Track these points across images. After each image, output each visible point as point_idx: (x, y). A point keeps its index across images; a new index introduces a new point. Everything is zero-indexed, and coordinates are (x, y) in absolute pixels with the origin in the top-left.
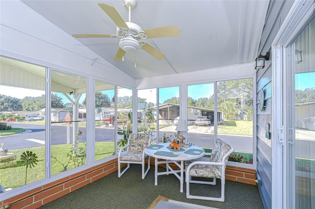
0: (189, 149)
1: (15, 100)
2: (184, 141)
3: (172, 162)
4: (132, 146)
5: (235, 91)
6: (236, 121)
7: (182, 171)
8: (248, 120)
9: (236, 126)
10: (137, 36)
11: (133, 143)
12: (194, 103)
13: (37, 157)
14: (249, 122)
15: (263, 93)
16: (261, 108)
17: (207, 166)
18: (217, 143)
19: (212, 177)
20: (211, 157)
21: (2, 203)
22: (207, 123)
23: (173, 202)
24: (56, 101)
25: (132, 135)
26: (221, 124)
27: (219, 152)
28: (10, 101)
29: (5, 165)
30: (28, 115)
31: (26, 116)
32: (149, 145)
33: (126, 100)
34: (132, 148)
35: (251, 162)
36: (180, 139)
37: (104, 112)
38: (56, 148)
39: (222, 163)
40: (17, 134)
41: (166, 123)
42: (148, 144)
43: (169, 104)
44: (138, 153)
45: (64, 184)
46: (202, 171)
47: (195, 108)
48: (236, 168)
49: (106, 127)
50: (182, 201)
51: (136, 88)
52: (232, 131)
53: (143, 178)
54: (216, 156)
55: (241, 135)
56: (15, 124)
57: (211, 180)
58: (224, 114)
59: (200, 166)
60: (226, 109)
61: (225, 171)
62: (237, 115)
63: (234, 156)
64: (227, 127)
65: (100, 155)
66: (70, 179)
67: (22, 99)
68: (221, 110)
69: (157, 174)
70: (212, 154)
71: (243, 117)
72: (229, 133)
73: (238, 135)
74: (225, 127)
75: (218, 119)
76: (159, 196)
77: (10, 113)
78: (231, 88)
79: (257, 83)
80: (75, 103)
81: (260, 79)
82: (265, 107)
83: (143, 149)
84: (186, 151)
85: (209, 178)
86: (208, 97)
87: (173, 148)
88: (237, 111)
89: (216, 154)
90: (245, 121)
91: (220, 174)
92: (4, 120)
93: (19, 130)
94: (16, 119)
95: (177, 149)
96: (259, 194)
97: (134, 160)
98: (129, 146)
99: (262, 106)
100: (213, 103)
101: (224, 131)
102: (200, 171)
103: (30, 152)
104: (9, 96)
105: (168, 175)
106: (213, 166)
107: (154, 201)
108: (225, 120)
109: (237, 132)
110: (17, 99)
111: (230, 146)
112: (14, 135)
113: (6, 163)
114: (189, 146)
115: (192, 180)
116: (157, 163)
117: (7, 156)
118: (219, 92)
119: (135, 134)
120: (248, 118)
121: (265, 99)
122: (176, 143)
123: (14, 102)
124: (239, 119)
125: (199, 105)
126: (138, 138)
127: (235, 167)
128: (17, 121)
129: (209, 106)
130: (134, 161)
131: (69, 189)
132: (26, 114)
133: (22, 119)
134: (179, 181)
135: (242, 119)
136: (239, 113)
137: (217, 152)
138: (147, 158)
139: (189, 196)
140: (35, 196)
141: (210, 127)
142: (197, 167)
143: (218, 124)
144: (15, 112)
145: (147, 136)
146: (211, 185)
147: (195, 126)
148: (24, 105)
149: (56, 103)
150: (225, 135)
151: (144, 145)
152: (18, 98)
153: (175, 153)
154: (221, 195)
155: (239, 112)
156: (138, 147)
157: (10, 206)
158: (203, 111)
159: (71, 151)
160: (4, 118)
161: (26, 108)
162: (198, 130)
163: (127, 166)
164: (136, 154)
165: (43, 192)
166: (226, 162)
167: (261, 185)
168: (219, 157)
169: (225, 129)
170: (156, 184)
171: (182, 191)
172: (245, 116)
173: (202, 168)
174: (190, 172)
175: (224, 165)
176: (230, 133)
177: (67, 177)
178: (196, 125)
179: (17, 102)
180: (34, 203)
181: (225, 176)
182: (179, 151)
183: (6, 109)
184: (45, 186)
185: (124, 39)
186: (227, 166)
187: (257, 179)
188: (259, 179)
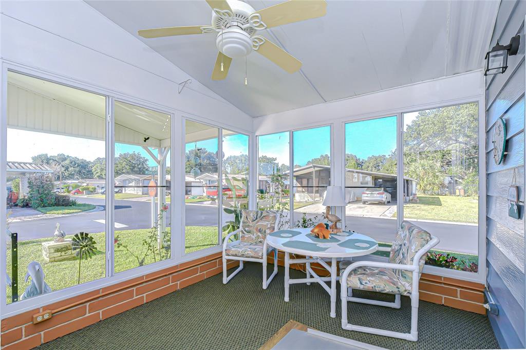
0: (347, 238)
1: (83, 163)
2: (338, 225)
3: (315, 261)
4: (248, 232)
5: (439, 142)
6: (440, 197)
7: (333, 279)
8: (466, 195)
9: (441, 205)
10: (248, 25)
11: (248, 226)
12: (361, 165)
13: (94, 243)
14: (466, 198)
15: (502, 126)
16: (497, 157)
17: (382, 272)
18: (402, 228)
19: (392, 293)
20: (391, 255)
21: (41, 310)
22: (384, 200)
23: (317, 334)
24: (140, 164)
25: (247, 213)
26: (411, 201)
27: (407, 245)
28: (77, 165)
29: (61, 256)
30: (100, 186)
31: (98, 186)
32: (276, 230)
33: (243, 161)
34: (247, 235)
35: (474, 268)
36: (332, 222)
37: (209, 181)
38: (135, 234)
39: (414, 266)
40: (83, 213)
41: (309, 198)
42: (274, 229)
43: (314, 167)
44: (256, 244)
45: (135, 288)
46: (371, 279)
47: (362, 173)
48: (443, 279)
49: (211, 204)
50: (333, 333)
51: (254, 133)
52: (433, 214)
53: (265, 287)
54: (401, 252)
55: (450, 221)
56: (82, 198)
57: (390, 297)
58: (417, 184)
59: (369, 271)
60: (421, 175)
61: (419, 282)
62: (442, 185)
63: (438, 257)
64: (423, 207)
65: (199, 247)
66: (145, 280)
67: (92, 161)
68: (412, 177)
69: (288, 281)
70: (392, 250)
71: (454, 189)
72: (427, 217)
73: (445, 221)
74: (419, 207)
75: (404, 192)
76: (291, 320)
77: (77, 182)
78: (431, 136)
79: (488, 111)
80: (161, 163)
81: (495, 100)
82: (506, 155)
83: (265, 238)
84: (341, 242)
85: (387, 294)
86: (387, 154)
87: (317, 236)
88: (442, 178)
89: (400, 249)
90: (458, 196)
91: (409, 288)
92: (69, 192)
93: (87, 207)
94: (84, 191)
95: (324, 238)
96: (493, 333)
97: (249, 255)
98: (242, 232)
99: (500, 154)
100: (395, 165)
101: (416, 214)
102: (368, 279)
103: (86, 234)
104: (76, 158)
105: (308, 284)
106: (394, 271)
107: (281, 329)
108: (420, 194)
109: (444, 216)
110: (85, 161)
111: (429, 234)
112: (79, 214)
113: (63, 253)
114: (348, 234)
115: (354, 296)
116: (288, 262)
117: (63, 243)
118: (408, 144)
119: (251, 211)
120: (464, 190)
121: (507, 138)
122: (323, 227)
123: (82, 167)
124: (447, 193)
125: (370, 168)
126: (257, 219)
127: (440, 277)
128: (86, 194)
129: (387, 170)
130: (249, 257)
131: (143, 297)
132: (98, 183)
133: (92, 192)
134: (328, 296)
135: (453, 193)
136: (446, 182)
137: (403, 245)
138: (271, 253)
139: (346, 325)
140: (89, 303)
141: (389, 207)
142: (364, 272)
143: (406, 202)
144: (83, 181)
145: (272, 215)
146: (391, 308)
147: (361, 205)
148: (96, 170)
149: (139, 166)
150: (419, 220)
151: (268, 231)
152: (88, 160)
153: (321, 245)
154: (410, 328)
155: (447, 180)
156: (257, 234)
157: (52, 317)
158: (376, 179)
159: (151, 237)
160: (68, 190)
161: (97, 175)
162: (366, 211)
163: (239, 266)
164: (254, 245)
165: (101, 299)
166: (421, 264)
167: (497, 315)
168: (406, 255)
169: (419, 209)
170: (287, 299)
171: (333, 314)
172: (459, 189)
173: (373, 275)
174: (348, 281)
175: (417, 270)
176: (430, 217)
177: (141, 277)
178: (364, 203)
179: (86, 165)
180: (88, 315)
181: (419, 292)
182: (328, 241)
183: (71, 176)
184: (104, 289)
185: (224, 32)
186: (423, 274)
187: (486, 302)
188: (493, 302)
